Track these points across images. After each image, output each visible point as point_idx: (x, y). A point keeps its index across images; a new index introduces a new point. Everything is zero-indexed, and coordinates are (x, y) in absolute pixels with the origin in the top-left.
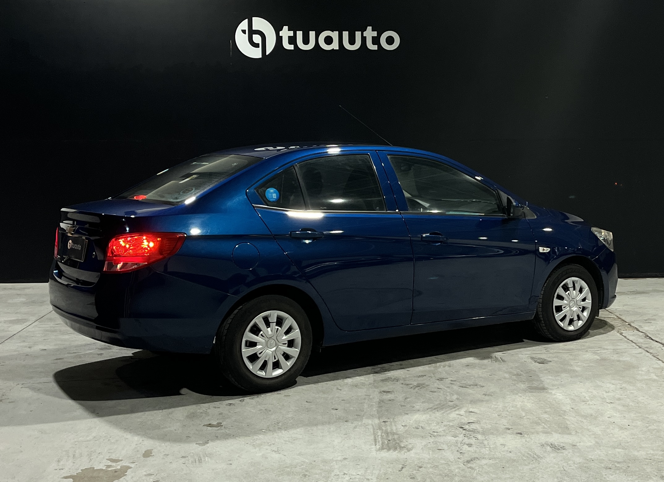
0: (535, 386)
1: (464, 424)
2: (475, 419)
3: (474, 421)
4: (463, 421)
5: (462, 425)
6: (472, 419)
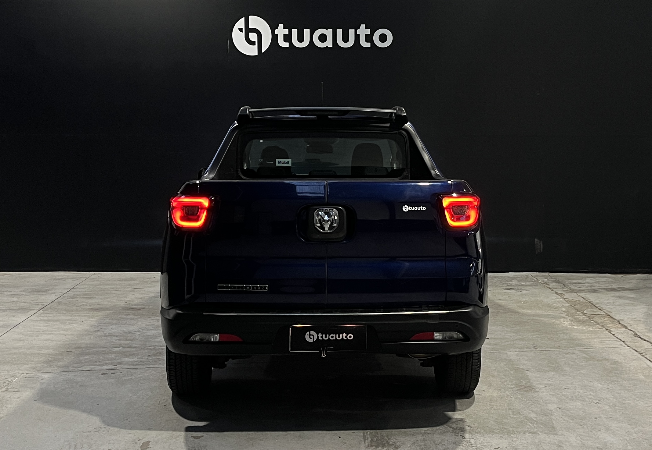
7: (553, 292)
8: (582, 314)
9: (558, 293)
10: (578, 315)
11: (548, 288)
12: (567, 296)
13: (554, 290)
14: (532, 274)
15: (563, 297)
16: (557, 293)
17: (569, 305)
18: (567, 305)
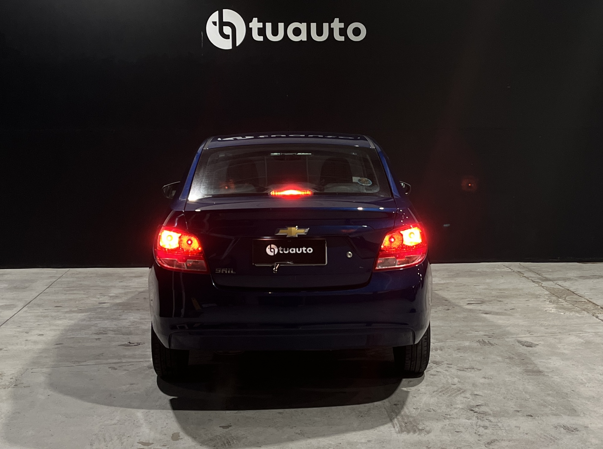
0: (530, 369)
1: (473, 407)
2: (483, 402)
3: (482, 404)
4: (471, 404)
5: (472, 408)
6: (480, 402)
7: (529, 280)
8: (564, 301)
9: (535, 281)
10: (562, 302)
11: (523, 277)
12: (545, 284)
13: (530, 278)
14: (504, 264)
15: (540, 285)
16: (533, 282)
17: (549, 292)
18: (547, 293)
